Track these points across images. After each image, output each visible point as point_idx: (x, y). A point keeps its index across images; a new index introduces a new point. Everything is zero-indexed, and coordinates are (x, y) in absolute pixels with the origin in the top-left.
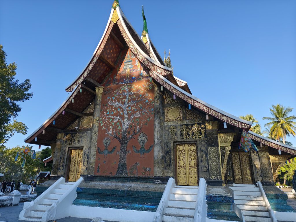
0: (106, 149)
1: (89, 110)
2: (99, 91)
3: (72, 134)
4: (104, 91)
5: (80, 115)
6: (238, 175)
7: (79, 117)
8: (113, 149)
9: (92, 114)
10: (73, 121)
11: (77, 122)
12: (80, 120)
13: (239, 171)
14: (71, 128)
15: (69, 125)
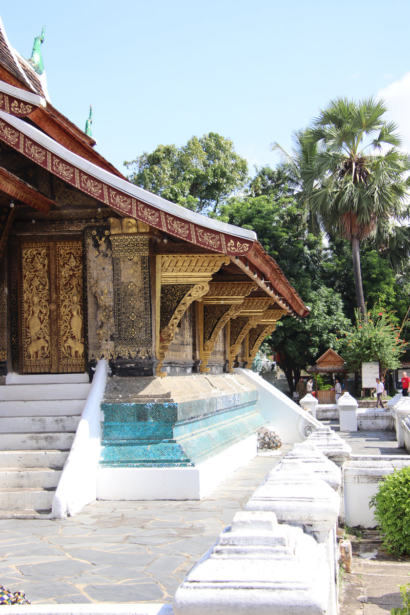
6: (38, 338)
13: (42, 323)
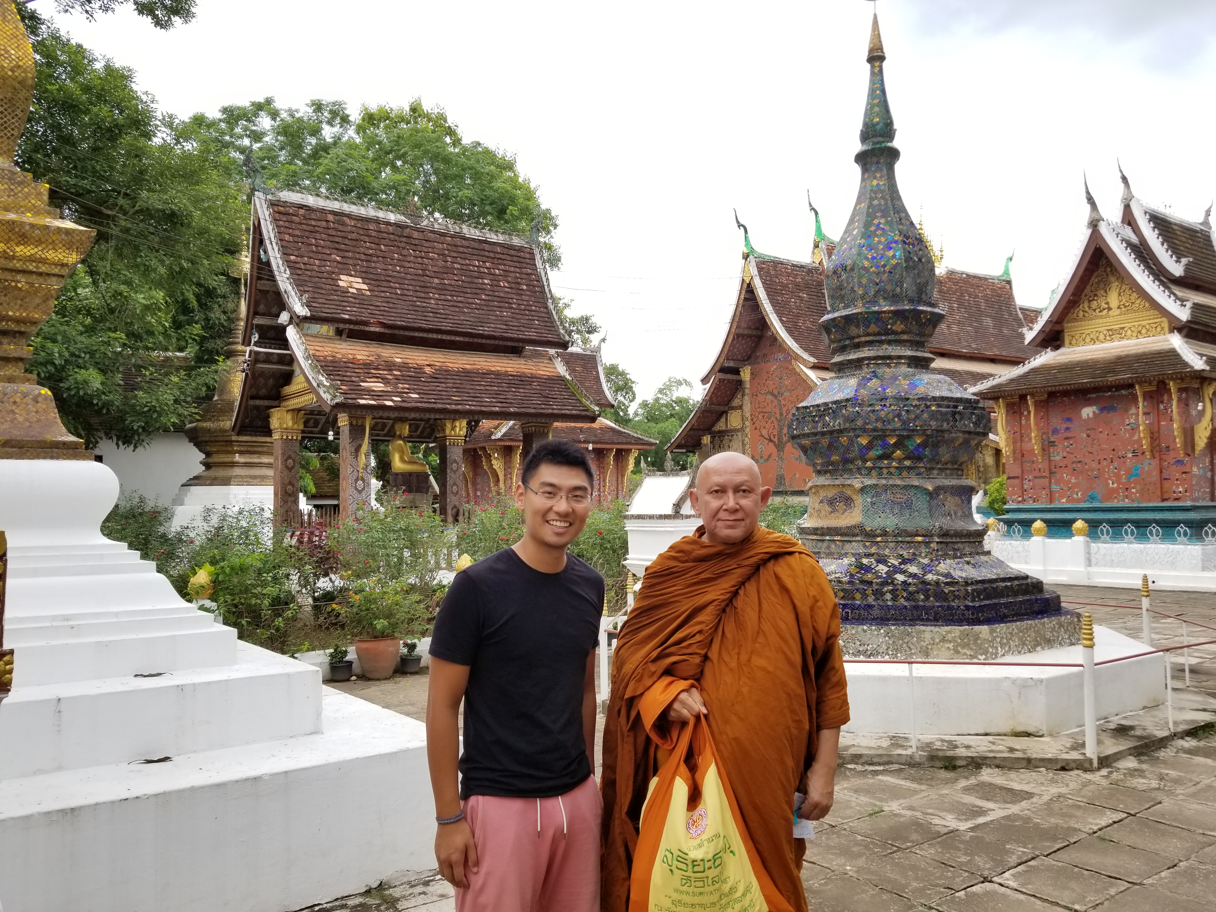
0: (762, 457)
1: (736, 402)
2: (746, 374)
3: (719, 437)
4: (752, 374)
5: (726, 408)
7: (726, 412)
8: (770, 456)
9: (741, 407)
10: (718, 419)
11: (723, 420)
12: (727, 416)
14: (717, 428)
15: (714, 424)
